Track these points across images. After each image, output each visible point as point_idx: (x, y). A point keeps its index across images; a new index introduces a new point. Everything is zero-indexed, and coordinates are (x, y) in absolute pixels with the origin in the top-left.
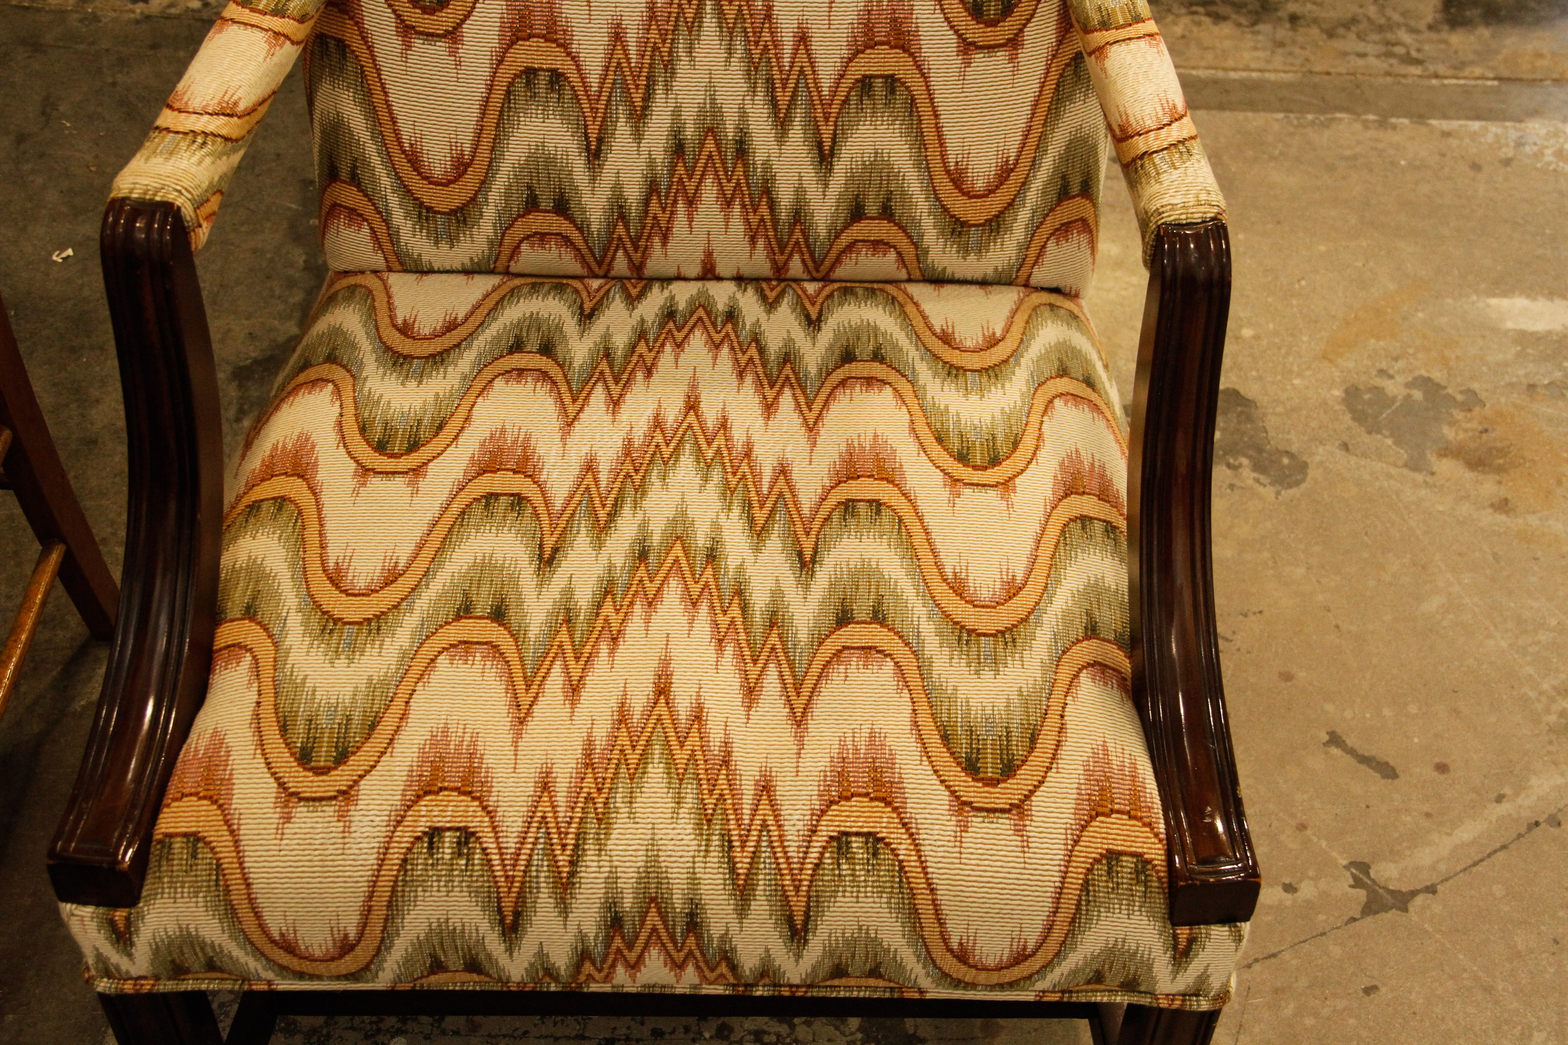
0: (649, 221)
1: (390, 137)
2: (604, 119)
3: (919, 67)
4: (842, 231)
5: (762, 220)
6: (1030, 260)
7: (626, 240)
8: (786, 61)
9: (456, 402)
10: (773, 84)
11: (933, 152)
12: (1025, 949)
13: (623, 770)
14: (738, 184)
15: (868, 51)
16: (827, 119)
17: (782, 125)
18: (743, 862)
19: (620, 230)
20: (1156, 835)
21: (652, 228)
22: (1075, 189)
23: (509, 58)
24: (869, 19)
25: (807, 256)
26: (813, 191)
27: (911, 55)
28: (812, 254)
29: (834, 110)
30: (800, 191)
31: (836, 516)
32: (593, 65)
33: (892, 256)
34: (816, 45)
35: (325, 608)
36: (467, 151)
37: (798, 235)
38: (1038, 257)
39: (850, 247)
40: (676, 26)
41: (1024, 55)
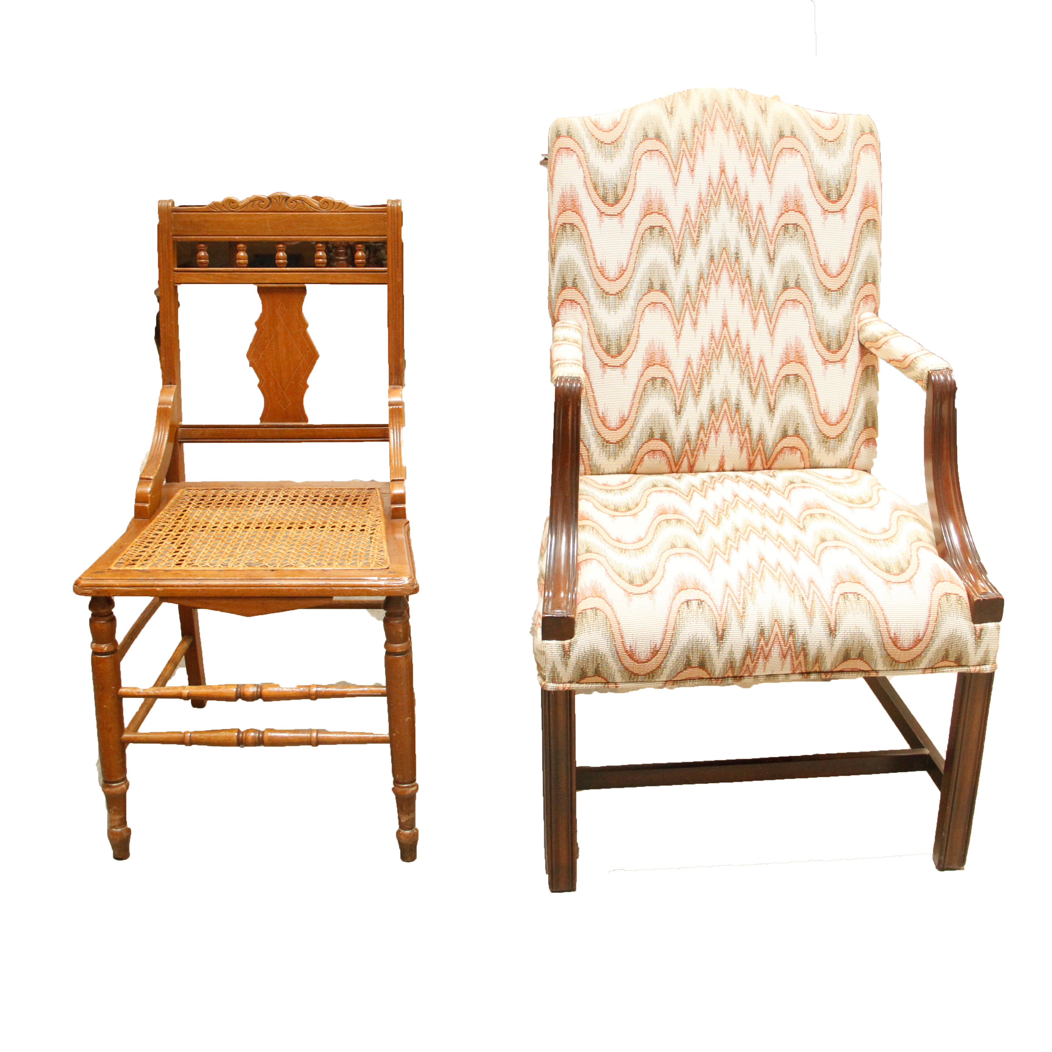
0: (699, 442)
1: (594, 411)
2: (683, 397)
3: (807, 370)
4: (779, 443)
5: (746, 439)
6: (855, 455)
7: (689, 452)
8: (755, 370)
9: (640, 499)
10: (750, 380)
11: (815, 405)
12: (919, 636)
13: (755, 579)
14: (736, 423)
15: (787, 364)
16: (772, 393)
17: (754, 396)
18: (808, 603)
19: (687, 446)
20: (962, 589)
21: (700, 445)
22: (870, 425)
23: (645, 373)
24: (787, 352)
25: (763, 456)
26: (767, 424)
27: (804, 365)
28: (765, 454)
29: (775, 389)
30: (761, 425)
31: (808, 518)
32: (679, 375)
33: (799, 454)
34: (767, 363)
35: (619, 547)
36: (626, 415)
37: (760, 446)
38: (858, 453)
39: (781, 451)
40: (712, 357)
41: (847, 365)
